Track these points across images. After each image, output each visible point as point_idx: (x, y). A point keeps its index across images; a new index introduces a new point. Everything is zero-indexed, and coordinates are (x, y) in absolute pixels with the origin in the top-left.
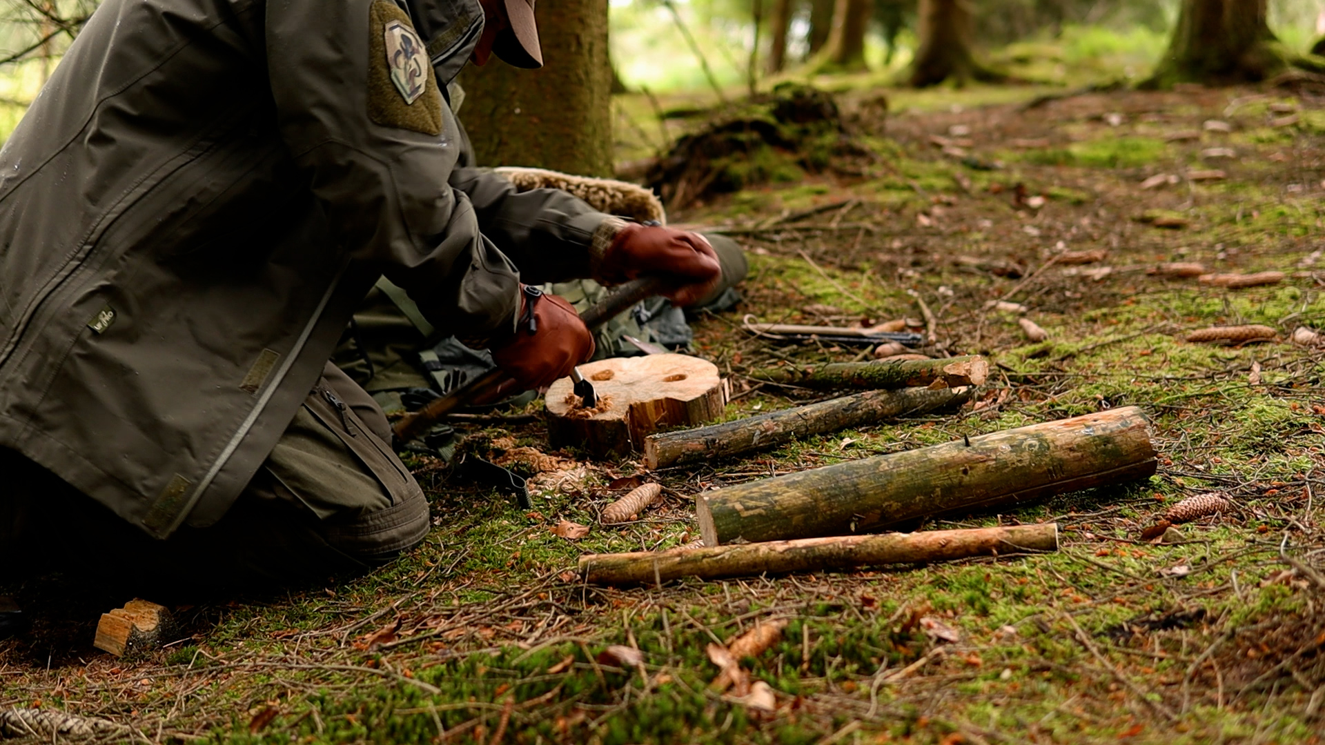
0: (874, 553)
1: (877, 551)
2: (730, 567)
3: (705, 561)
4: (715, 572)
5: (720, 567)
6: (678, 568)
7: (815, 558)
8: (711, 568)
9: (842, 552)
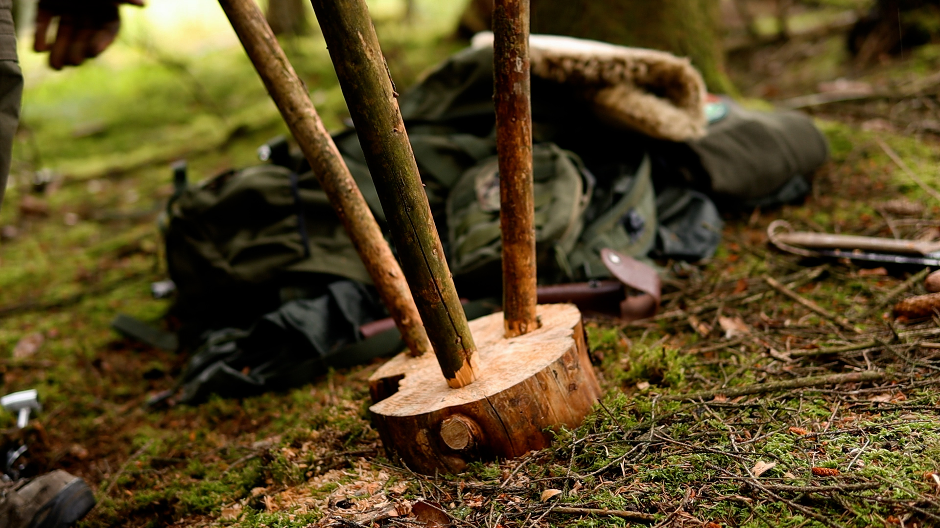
0: (356, 213)
1: (358, 216)
2: (282, 86)
3: (276, 62)
4: (271, 75)
5: (278, 78)
6: (259, 39)
7: (326, 161)
8: (273, 70)
9: (342, 184)
